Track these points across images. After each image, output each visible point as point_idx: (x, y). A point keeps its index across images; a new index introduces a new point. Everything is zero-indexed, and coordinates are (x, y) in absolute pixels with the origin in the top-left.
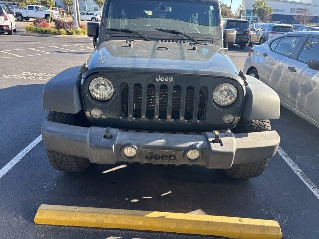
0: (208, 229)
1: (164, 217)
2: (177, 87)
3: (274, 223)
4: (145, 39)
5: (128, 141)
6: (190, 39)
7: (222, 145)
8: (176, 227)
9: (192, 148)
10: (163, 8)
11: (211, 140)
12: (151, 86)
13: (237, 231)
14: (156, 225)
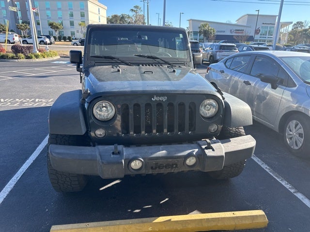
0: (209, 225)
1: (170, 220)
2: (171, 105)
3: (260, 212)
4: (127, 64)
5: (135, 155)
6: (166, 63)
7: (213, 150)
8: (181, 228)
9: (190, 155)
10: (140, 37)
11: (204, 147)
12: (148, 105)
13: (232, 223)
14: (164, 229)
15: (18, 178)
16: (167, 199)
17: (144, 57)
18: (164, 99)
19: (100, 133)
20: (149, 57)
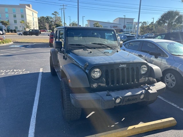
1: (135, 128)
2: (128, 69)
4: (90, 48)
5: (117, 96)
7: (152, 90)
8: (141, 130)
9: (142, 93)
11: (146, 89)
12: (118, 69)
13: (162, 125)
14: (133, 132)
15: (35, 117)
16: (124, 118)
17: (96, 44)
18: (125, 66)
19: (95, 85)
20: (99, 44)
